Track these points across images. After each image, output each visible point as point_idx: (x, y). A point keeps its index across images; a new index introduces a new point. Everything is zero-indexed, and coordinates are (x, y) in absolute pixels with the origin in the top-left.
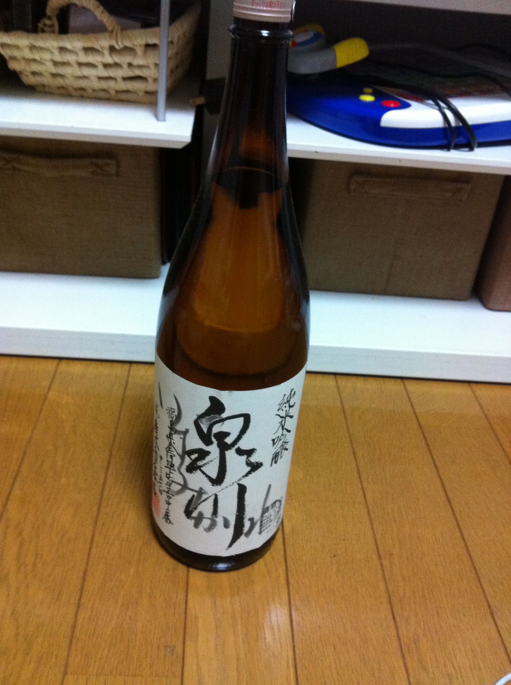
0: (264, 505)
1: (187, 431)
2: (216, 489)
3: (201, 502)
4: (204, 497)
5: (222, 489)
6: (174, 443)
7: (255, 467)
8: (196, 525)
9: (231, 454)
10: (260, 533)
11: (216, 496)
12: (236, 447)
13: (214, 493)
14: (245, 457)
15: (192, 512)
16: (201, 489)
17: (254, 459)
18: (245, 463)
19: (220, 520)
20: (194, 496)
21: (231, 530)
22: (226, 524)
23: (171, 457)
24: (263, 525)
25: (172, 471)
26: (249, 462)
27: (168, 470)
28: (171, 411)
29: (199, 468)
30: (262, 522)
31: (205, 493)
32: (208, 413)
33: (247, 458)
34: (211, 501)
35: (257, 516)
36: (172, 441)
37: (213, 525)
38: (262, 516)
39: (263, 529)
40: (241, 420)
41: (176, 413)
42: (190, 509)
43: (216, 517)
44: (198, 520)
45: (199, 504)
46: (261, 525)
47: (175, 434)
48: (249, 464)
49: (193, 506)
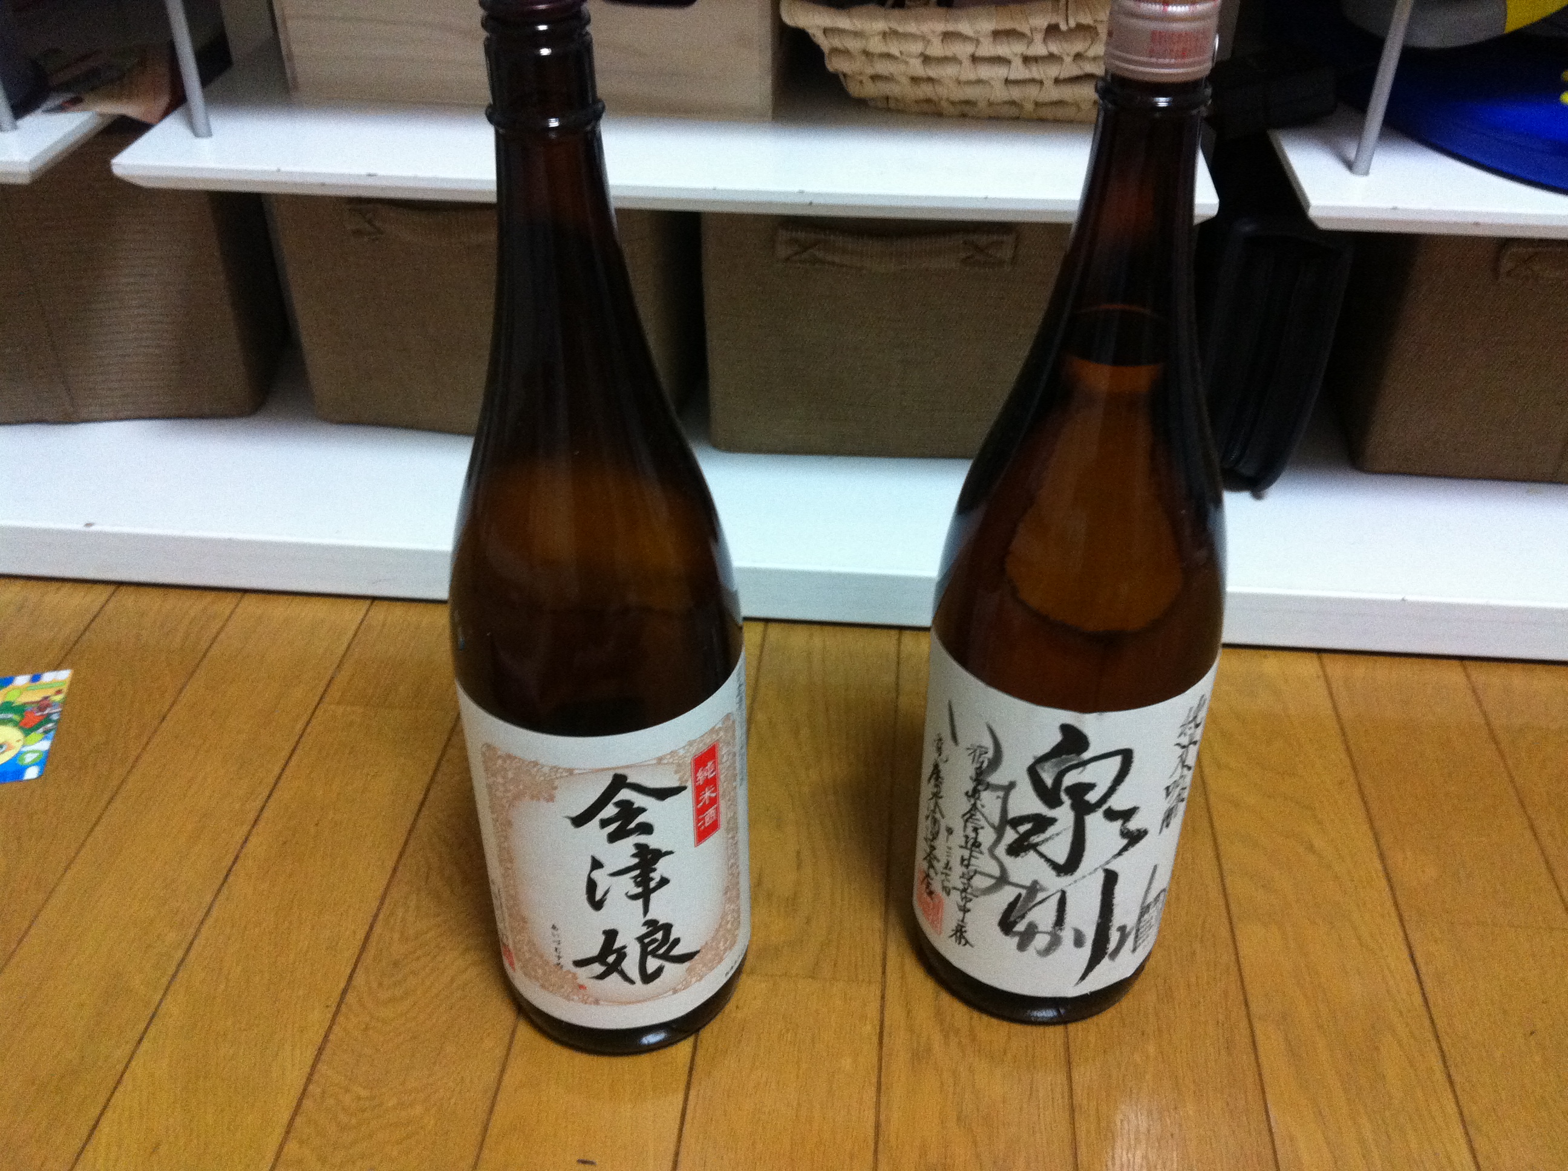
0: (1143, 903)
1: (1012, 785)
2: (1064, 881)
3: (1034, 906)
4: (1040, 896)
5: (1075, 881)
6: (983, 806)
7: (1134, 838)
8: (1022, 946)
9: (1095, 821)
10: (1134, 950)
11: (1063, 893)
12: (1105, 807)
13: (1059, 888)
14: (1119, 823)
15: (1015, 923)
16: (1035, 883)
17: (1133, 825)
18: (1118, 832)
19: (1067, 935)
20: (1020, 895)
21: (1087, 951)
22: (1079, 941)
23: (976, 830)
24: (1139, 936)
25: (974, 854)
26: (1126, 831)
27: (966, 853)
28: (977, 751)
29: (1034, 847)
30: (1138, 930)
31: (1043, 889)
32: (1056, 752)
33: (1124, 823)
34: (1053, 903)
35: (1130, 921)
36: (978, 802)
37: (1055, 942)
38: (1139, 921)
39: (1138, 944)
40: (1118, 759)
41: (990, 754)
42: (1012, 919)
43: (1061, 929)
44: (1026, 939)
45: (1030, 909)
46: (1137, 937)
47: (985, 790)
48: (1125, 833)
49: (1015, 914)
